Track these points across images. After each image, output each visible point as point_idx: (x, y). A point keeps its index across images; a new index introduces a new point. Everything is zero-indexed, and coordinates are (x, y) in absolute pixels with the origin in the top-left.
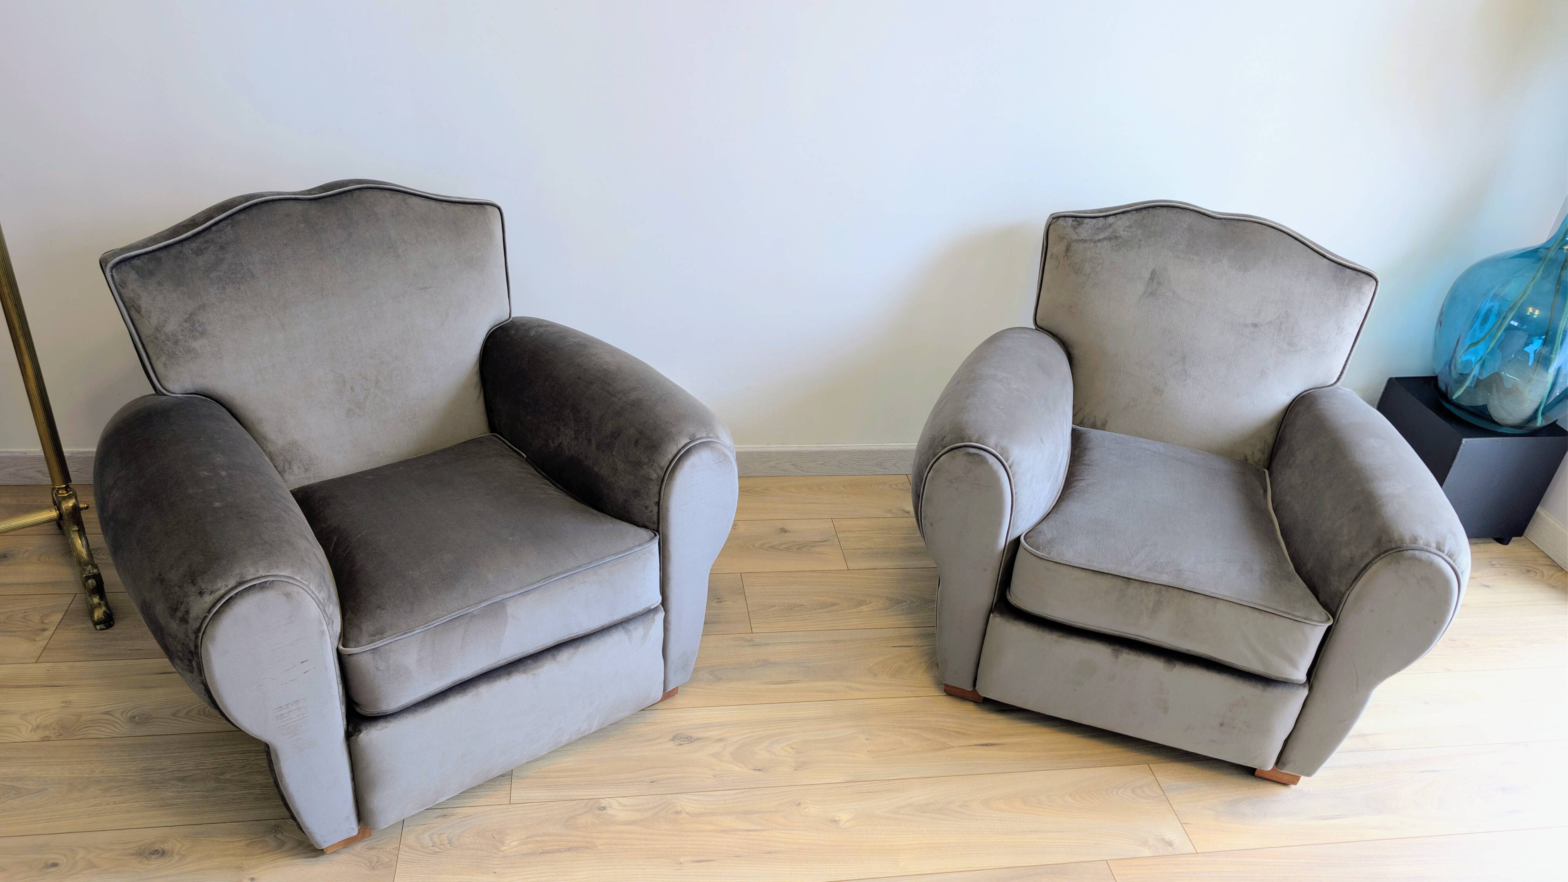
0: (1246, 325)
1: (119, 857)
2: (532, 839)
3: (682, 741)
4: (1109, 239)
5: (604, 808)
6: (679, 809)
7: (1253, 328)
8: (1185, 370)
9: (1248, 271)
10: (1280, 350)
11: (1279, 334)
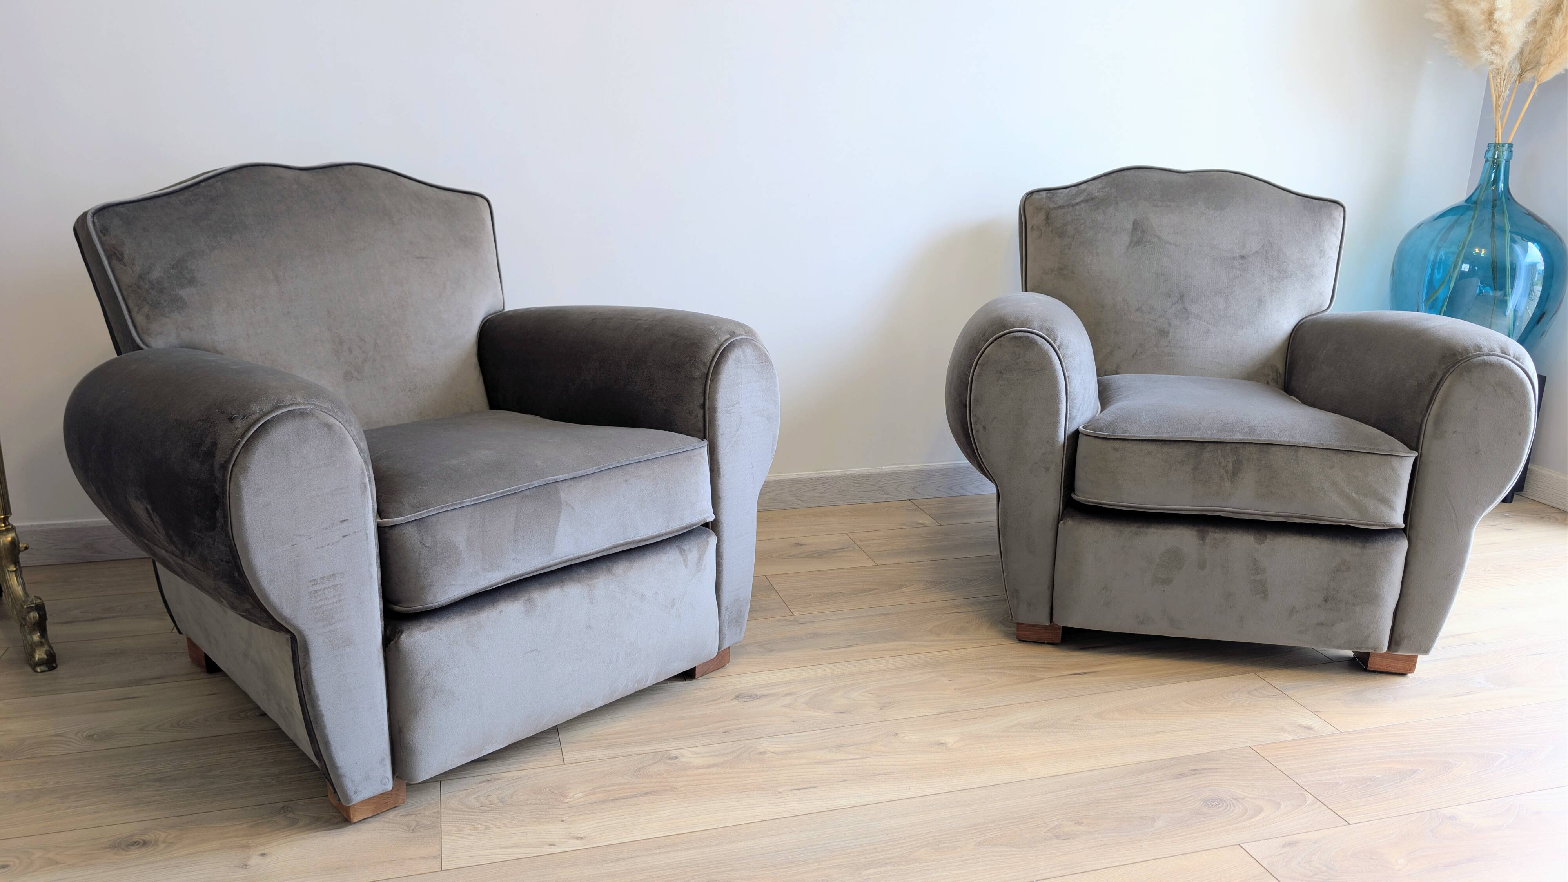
0: (1234, 258)
1: (87, 852)
2: (599, 790)
3: (746, 699)
4: (1086, 201)
5: (676, 758)
6: (762, 750)
7: (1241, 260)
8: (1185, 308)
9: (1225, 209)
10: (1271, 277)
11: (1267, 263)
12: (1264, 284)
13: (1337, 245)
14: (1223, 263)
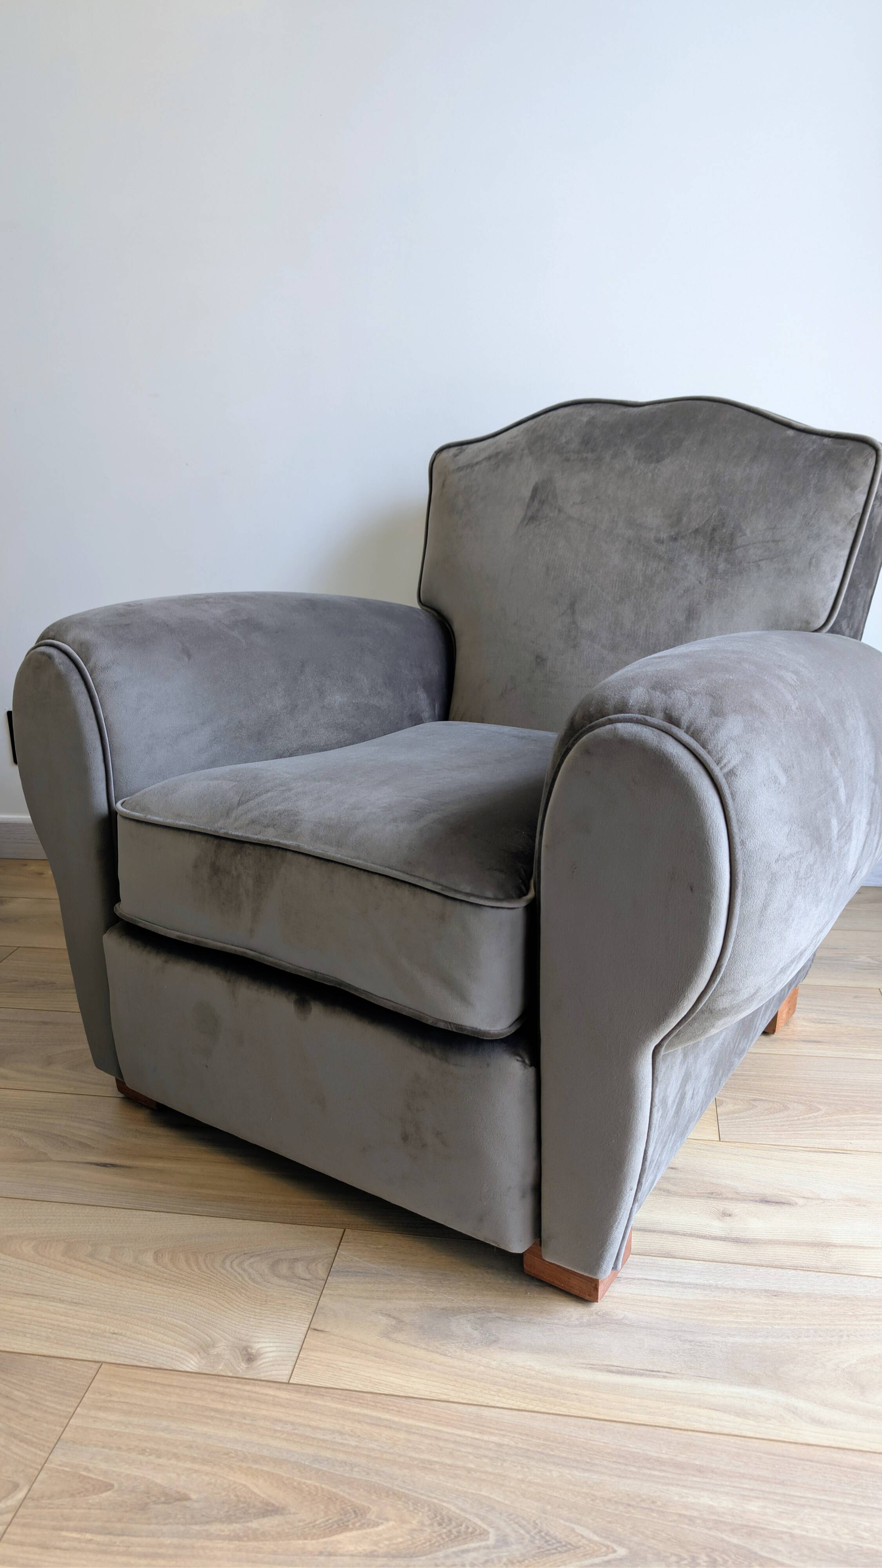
0: (659, 541)
7: (671, 543)
8: (574, 622)
9: (663, 459)
10: (714, 573)
11: (711, 547)
12: (700, 582)
13: (854, 516)
14: (642, 548)
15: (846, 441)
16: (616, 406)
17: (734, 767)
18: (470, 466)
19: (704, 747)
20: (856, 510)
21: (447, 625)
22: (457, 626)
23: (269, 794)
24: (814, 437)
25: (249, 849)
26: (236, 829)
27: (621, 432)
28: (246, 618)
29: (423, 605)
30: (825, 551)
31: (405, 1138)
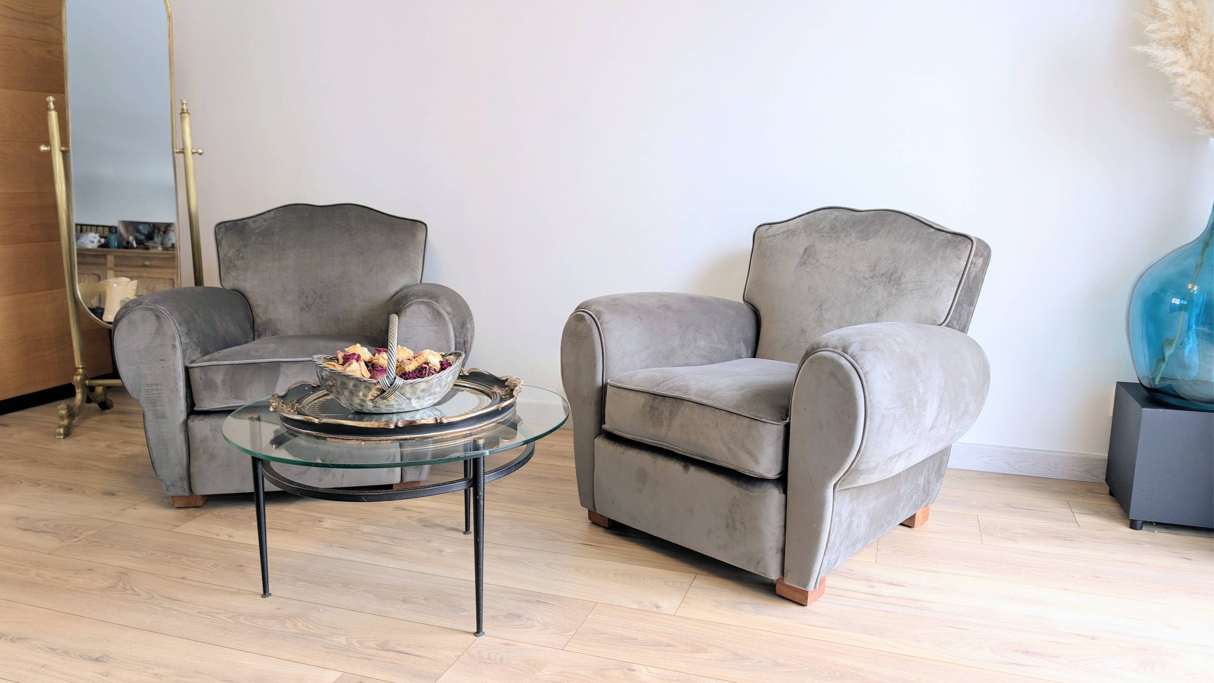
0: (865, 278)
7: (870, 279)
8: (821, 314)
9: (869, 239)
10: (890, 294)
11: (889, 283)
12: (883, 299)
13: (960, 272)
14: (856, 281)
15: (958, 236)
16: (849, 211)
17: (868, 371)
18: (774, 236)
19: (856, 362)
20: (961, 269)
21: (757, 312)
22: (762, 314)
23: (677, 378)
24: (943, 233)
25: (668, 399)
26: (662, 391)
27: (850, 225)
28: (665, 304)
29: (745, 302)
30: (945, 288)
31: (728, 526)
